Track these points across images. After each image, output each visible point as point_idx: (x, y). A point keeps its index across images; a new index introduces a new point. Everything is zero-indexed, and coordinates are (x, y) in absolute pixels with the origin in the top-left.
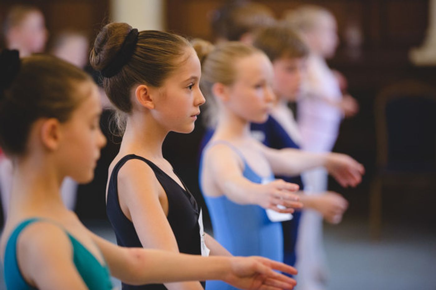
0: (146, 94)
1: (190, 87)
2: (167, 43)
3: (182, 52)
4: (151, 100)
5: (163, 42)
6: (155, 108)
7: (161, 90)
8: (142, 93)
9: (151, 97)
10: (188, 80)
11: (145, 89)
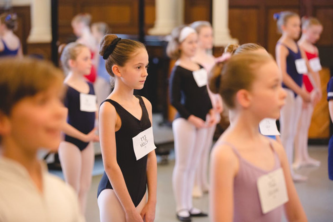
0: (117, 69)
1: (139, 68)
2: (129, 46)
3: (135, 51)
4: (119, 73)
5: (127, 45)
6: (122, 76)
7: (124, 68)
8: (115, 69)
9: (120, 71)
10: (137, 64)
11: (117, 67)
